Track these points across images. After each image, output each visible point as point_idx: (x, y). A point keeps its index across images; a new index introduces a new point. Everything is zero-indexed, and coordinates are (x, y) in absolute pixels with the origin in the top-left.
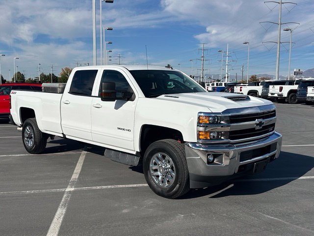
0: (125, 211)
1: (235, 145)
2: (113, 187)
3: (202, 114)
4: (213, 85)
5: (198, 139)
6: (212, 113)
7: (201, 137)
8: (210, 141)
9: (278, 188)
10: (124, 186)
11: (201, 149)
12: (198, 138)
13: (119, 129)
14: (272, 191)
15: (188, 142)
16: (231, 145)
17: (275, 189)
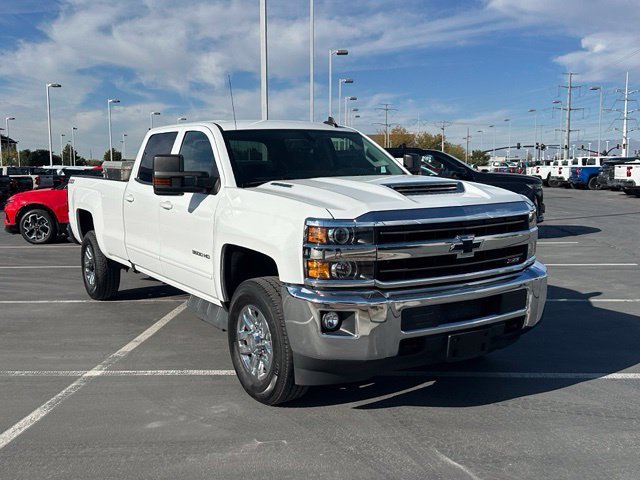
0: (154, 425)
1: (388, 295)
2: (176, 372)
3: (316, 224)
4: (575, 163)
5: (305, 277)
6: (334, 220)
7: (312, 273)
8: (330, 282)
9: (531, 397)
10: (201, 372)
11: (315, 301)
12: (306, 275)
13: (194, 252)
14: (510, 402)
15: (289, 285)
16: (378, 294)
17: (522, 398)
